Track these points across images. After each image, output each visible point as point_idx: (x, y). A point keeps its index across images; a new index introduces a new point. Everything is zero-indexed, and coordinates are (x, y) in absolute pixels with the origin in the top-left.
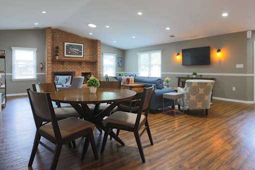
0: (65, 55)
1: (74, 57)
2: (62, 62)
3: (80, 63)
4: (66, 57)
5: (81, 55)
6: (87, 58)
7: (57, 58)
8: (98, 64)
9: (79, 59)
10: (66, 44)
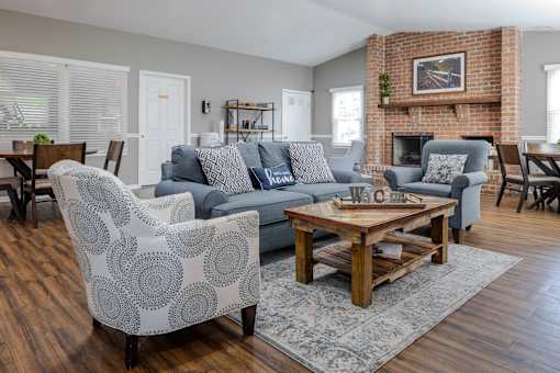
0: (416, 92)
1: (438, 94)
2: (405, 109)
3: (452, 106)
4: (418, 95)
5: (458, 85)
6: (480, 92)
8: (505, 109)
9: (452, 97)
10: (416, 62)
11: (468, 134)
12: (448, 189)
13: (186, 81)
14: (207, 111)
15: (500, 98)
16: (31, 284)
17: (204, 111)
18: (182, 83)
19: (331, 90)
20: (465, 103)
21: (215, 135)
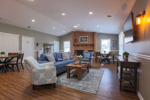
0: (80, 42)
1: (84, 43)
2: (78, 45)
3: (86, 45)
4: (80, 43)
5: (87, 41)
6: (91, 43)
7: (76, 44)
8: (95, 46)
9: (86, 44)
10: (80, 37)
11: (89, 50)
12: (88, 60)
13: (33, 39)
14: (38, 45)
15: (94, 44)
16: (8, 90)
17: (37, 45)
18: (32, 39)
19: (64, 41)
20: (88, 45)
21: (41, 51)
